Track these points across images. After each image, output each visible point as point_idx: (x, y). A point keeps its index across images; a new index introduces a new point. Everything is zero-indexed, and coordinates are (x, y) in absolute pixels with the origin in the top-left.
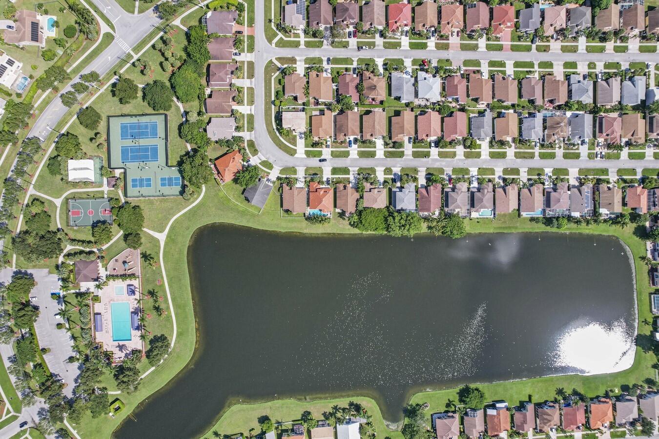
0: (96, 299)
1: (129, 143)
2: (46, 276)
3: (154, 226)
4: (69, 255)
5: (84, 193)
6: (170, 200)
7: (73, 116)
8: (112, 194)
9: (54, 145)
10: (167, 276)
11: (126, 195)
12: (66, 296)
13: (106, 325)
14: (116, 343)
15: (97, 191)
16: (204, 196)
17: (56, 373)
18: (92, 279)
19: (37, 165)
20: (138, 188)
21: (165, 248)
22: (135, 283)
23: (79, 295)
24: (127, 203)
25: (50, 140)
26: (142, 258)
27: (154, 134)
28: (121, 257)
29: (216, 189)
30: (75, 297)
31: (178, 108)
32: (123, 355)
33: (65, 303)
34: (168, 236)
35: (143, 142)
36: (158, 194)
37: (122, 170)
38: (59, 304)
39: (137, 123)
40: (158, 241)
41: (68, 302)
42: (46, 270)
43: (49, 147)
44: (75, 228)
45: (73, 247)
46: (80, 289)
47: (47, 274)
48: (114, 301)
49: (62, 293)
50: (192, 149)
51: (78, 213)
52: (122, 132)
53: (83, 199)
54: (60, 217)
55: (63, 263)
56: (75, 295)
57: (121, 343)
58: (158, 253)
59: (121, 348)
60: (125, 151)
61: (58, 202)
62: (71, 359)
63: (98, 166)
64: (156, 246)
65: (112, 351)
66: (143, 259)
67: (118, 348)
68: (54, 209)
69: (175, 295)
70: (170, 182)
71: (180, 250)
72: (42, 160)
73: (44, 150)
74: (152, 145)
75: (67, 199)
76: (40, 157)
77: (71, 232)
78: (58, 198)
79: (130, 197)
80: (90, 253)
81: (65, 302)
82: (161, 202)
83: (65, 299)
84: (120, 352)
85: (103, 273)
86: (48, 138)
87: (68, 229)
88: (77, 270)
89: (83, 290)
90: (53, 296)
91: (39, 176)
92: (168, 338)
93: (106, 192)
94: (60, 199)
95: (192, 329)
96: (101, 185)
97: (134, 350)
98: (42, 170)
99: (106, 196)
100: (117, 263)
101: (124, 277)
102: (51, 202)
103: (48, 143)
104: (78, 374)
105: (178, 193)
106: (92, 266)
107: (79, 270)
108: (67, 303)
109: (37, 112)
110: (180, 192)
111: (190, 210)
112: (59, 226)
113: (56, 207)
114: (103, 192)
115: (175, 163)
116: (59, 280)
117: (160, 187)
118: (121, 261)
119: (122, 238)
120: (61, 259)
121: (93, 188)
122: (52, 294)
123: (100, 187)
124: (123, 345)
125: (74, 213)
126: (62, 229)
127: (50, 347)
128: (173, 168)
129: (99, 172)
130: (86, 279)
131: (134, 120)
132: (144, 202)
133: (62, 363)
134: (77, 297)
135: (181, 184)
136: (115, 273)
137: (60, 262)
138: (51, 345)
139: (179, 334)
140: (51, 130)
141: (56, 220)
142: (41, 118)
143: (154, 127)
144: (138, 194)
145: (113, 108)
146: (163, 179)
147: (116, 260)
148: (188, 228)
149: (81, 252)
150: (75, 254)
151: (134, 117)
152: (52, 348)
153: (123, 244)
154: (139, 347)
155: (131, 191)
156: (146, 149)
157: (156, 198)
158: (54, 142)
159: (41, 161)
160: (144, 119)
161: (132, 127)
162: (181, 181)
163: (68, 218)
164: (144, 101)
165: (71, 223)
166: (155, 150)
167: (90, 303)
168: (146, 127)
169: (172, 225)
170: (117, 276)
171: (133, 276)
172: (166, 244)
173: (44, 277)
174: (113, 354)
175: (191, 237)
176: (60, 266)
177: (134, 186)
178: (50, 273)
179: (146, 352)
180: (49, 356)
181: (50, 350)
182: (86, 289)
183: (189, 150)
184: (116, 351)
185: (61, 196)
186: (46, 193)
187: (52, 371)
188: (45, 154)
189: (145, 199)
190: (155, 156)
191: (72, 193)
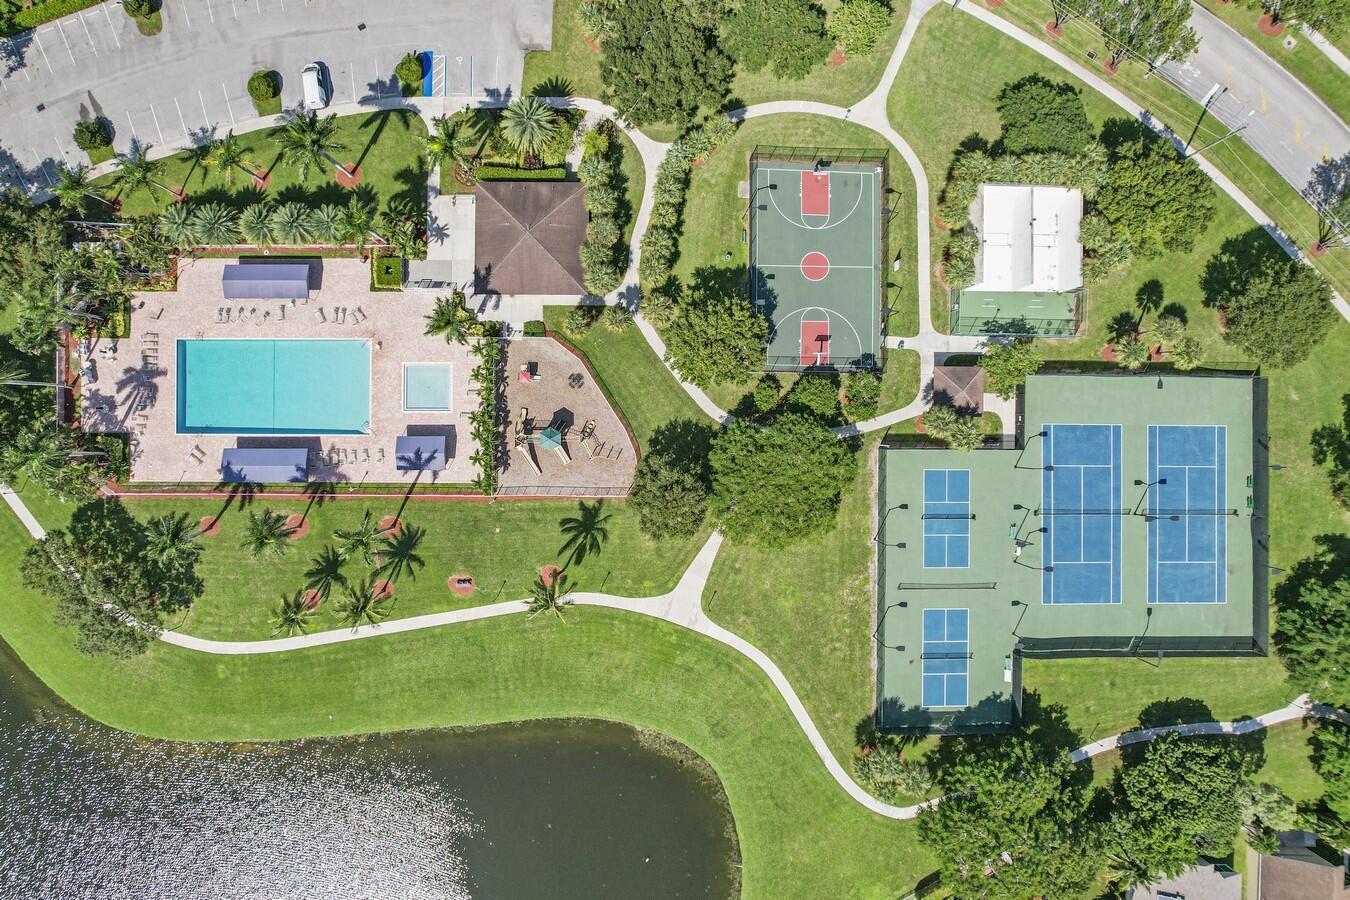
0: (390, 274)
1: (1135, 461)
2: (516, 35)
3: (738, 571)
4: (613, 152)
5: (912, 241)
6: (858, 654)
7: (1264, 205)
8: (901, 371)
9: (1134, 111)
10: (493, 623)
11: (895, 440)
12: (407, 124)
13: (261, 312)
14: (167, 360)
15: (914, 300)
16: (871, 815)
17: (29, 53)
18: (489, 269)
19: (1044, 27)
20: (920, 503)
21: (627, 617)
22: (463, 469)
23: (415, 188)
24: (854, 444)
25: (1162, 98)
26: (582, 506)
27: (1166, 588)
28: (591, 404)
29: (902, 872)
30: (403, 166)
31: (1283, 700)
32: (106, 387)
33: (375, 116)
34: (687, 637)
35: (1134, 535)
36: (892, 596)
37: (1009, 429)
38: (372, 87)
39: (1221, 502)
40: (664, 588)
41: (379, 130)
42: (543, 37)
43: (1127, 90)
44: (743, 188)
45: (651, 180)
46: (440, 193)
47: (525, 41)
48: (376, 356)
49: (432, 108)
50: (1089, 760)
51: (815, 203)
52: (1184, 431)
53: (885, 235)
54: (797, 119)
55: (572, 118)
56: (414, 166)
57: (167, 385)
58: (606, 583)
59: (143, 380)
60: (1094, 442)
61: (871, 113)
62: (97, 133)
63: (1033, 315)
64: (640, 579)
65: (127, 334)
66: (578, 515)
67: (139, 365)
68: (836, 92)
69: (397, 658)
70: (946, 657)
71: (615, 691)
72: (1069, 54)
73: (1112, 64)
74: (1117, 573)
75: (884, 158)
76: (1080, 45)
77: (725, 167)
78: (890, 116)
79: (882, 460)
80: (619, 257)
81: (383, 117)
82: (854, 610)
83: (393, 118)
84: (121, 376)
85: (517, 310)
86: (1170, 93)
87: (740, 152)
88: (537, 195)
89: (440, 208)
90: (415, 67)
91: (997, 33)
92: (181, 614)
93: (910, 343)
94: (885, 121)
95: (226, 730)
96: (946, 322)
97: (126, 443)
98: (1020, 47)
99: (892, 342)
100: (562, 383)
101: (495, 412)
102: (873, 79)
103: (1145, 86)
104: (19, 157)
105: (888, 694)
106: (555, 269)
107: (541, 208)
108: (375, 125)
109: (1289, 42)
110: (894, 702)
111: (806, 747)
112: (753, 112)
113: (847, 103)
114: (912, 329)
115: (1029, 683)
116: (492, 93)
117: (922, 603)
118: (569, 399)
119: (688, 415)
120: (594, 110)
121: (934, 285)
122: (424, 62)
123: (936, 316)
124: (154, 389)
125: (815, 188)
126: (741, 121)
127: (165, 35)
128: (1008, 676)
129: (1007, 316)
130: (488, 239)
131: (1237, 493)
132: (859, 531)
133: (85, 85)
134: (404, 175)
135: (933, 708)
136: (515, 366)
137: (579, 102)
138: (175, 38)
139: (204, 664)
140: (1203, 103)
141: (787, 97)
142: (1260, 59)
143: (1199, 588)
144: (892, 501)
145: (1295, 397)
146: (959, 618)
147: (576, 379)
148: (719, 731)
149: (623, 214)
150: (617, 182)
151: (1250, 492)
152: (159, 43)
153: (658, 417)
154: (140, 471)
155: (909, 470)
156: (1101, 545)
157: (872, 587)
158: (1146, 115)
159: (1061, 48)
160: (1236, 538)
161: (1205, 482)
162: (945, 707)
163: (795, 155)
164: (1319, 540)
165: (768, 171)
166: (1096, 587)
167: (374, 241)
168: (1202, 550)
169: (740, 658)
170: (500, 378)
171: (497, 457)
172: (647, 626)
173: (514, 24)
174: (114, 336)
175: (674, 743)
176: (559, 102)
177: (934, 480)
178: (532, 53)
179: (114, 500)
180: (121, 23)
181: (150, 34)
182: (441, 223)
183: (1084, 749)
184: (130, 355)
185: (898, 127)
186: (912, 57)
187: (43, 34)
188: (1096, 70)
189: (867, 531)
190: (1066, 585)
191: (910, 180)
